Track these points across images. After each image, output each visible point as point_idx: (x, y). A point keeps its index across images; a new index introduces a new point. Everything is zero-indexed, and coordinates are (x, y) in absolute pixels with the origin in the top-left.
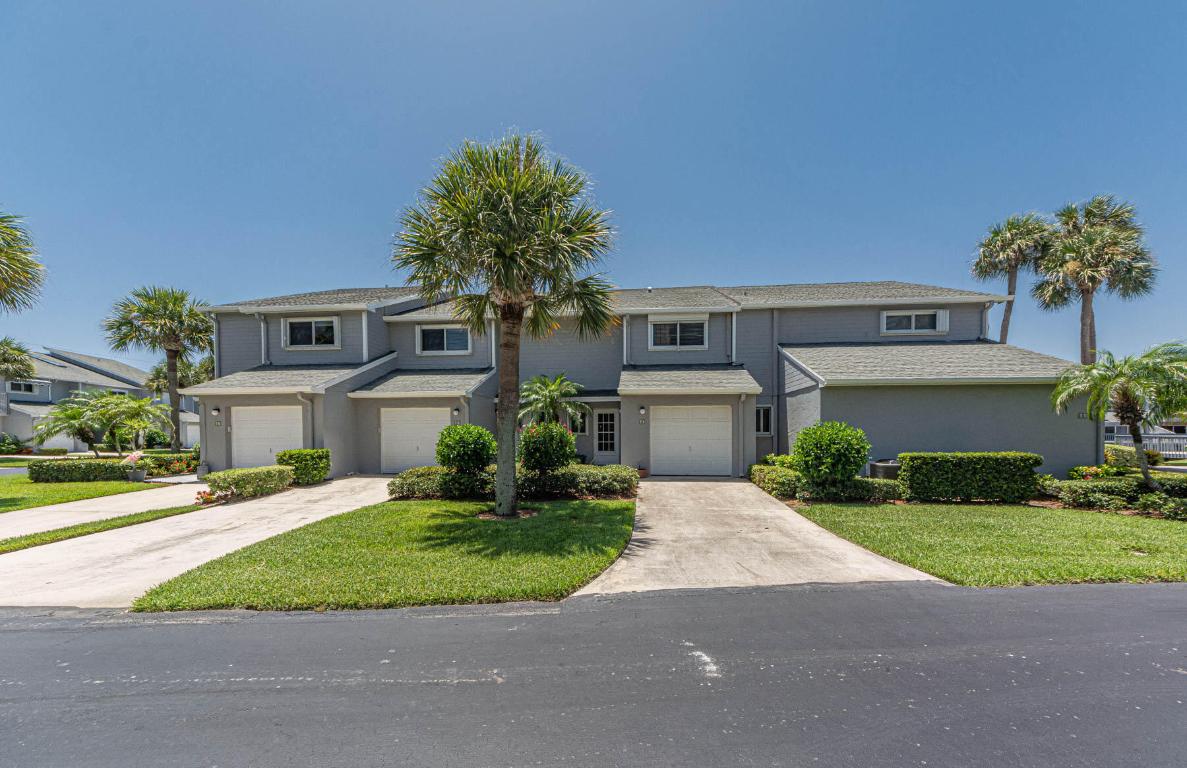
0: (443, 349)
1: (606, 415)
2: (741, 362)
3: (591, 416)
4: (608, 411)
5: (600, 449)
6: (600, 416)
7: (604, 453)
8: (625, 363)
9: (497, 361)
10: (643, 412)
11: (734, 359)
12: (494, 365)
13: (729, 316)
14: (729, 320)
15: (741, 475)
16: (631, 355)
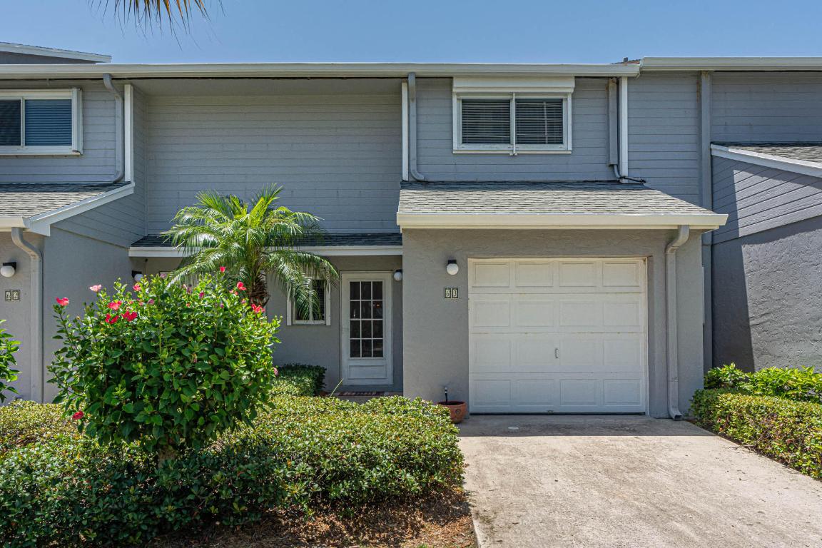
0: (19, 144)
1: (366, 284)
2: (638, 175)
3: (336, 285)
4: (371, 277)
5: (354, 353)
6: (354, 286)
7: (361, 361)
8: (405, 177)
9: (135, 169)
10: (453, 270)
11: (625, 171)
12: (129, 176)
13: (612, 85)
14: (612, 93)
15: (675, 412)
16: (417, 159)
